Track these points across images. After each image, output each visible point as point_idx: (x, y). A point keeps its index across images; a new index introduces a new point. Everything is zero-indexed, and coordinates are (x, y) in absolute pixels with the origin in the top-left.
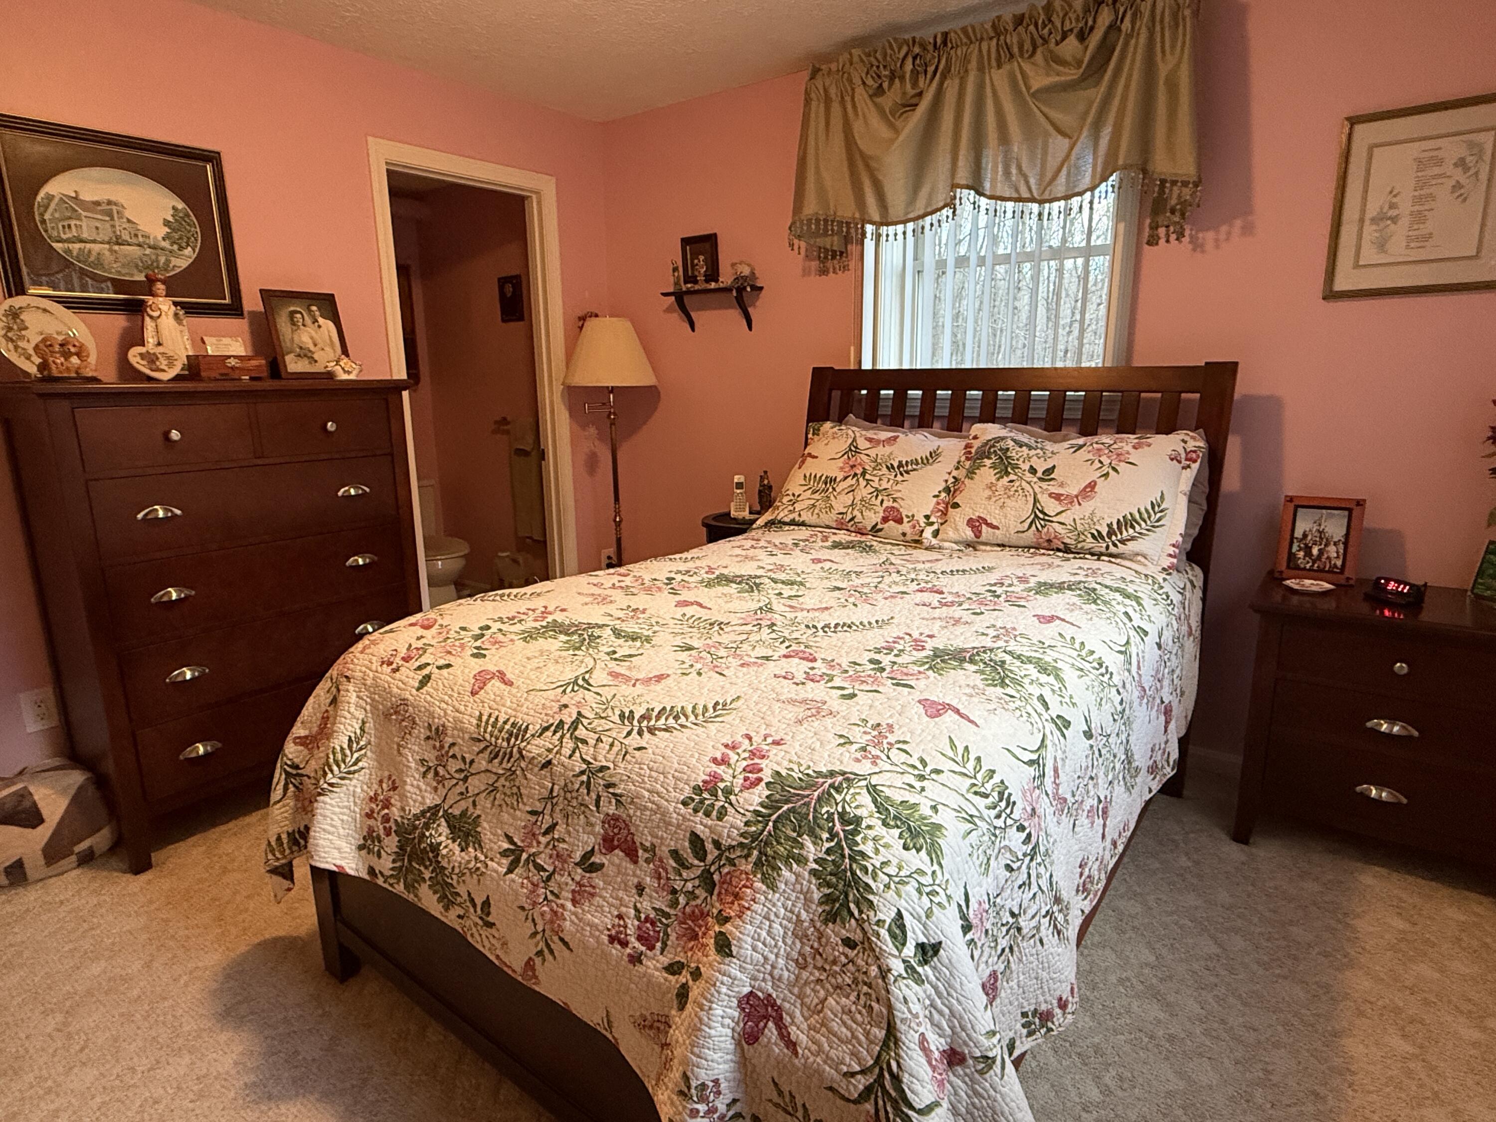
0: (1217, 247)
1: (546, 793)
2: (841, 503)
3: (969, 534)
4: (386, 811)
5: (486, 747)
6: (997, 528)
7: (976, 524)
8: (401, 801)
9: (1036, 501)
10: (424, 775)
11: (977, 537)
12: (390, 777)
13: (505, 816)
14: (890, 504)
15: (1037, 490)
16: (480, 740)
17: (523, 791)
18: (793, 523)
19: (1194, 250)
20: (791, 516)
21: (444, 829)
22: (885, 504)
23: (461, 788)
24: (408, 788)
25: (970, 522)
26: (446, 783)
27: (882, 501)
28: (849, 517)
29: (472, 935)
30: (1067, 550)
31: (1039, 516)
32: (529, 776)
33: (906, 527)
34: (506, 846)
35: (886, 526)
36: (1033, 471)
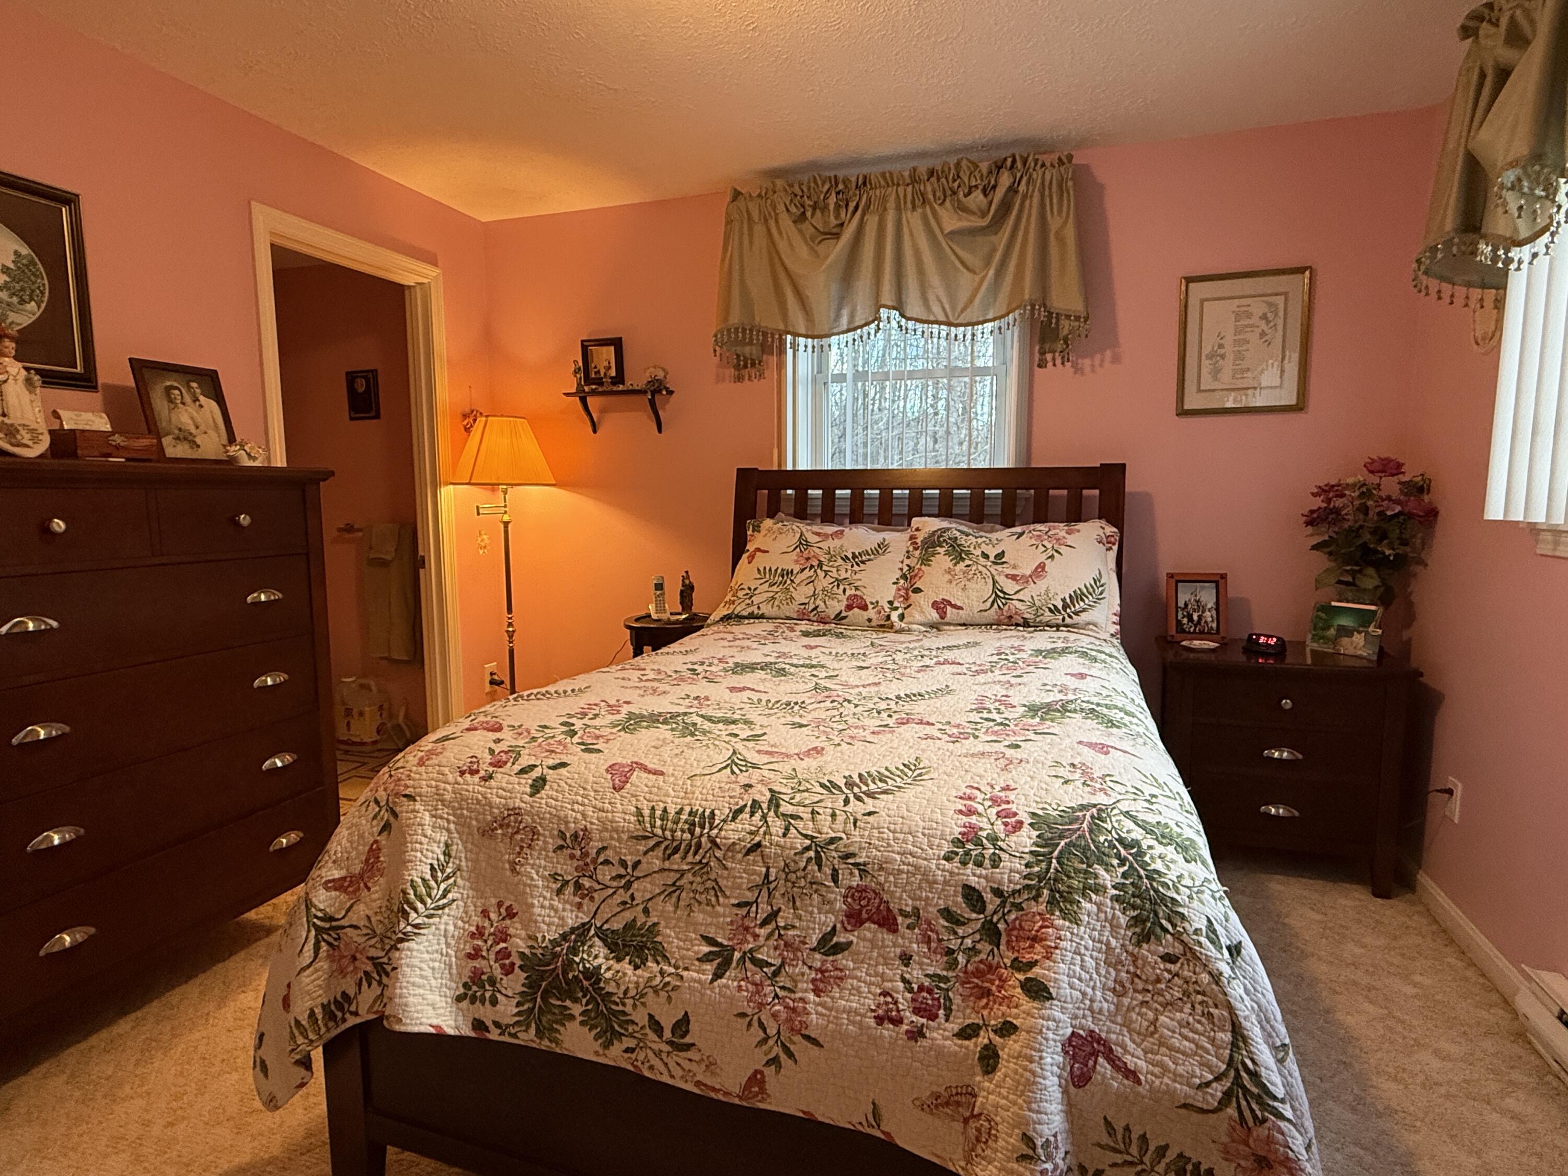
0: (1093, 371)
1: (759, 880)
2: (802, 594)
3: (934, 616)
4: (503, 945)
5: (658, 844)
6: (961, 608)
7: (940, 606)
8: (525, 927)
9: (995, 582)
10: (559, 892)
11: (942, 618)
12: (500, 905)
13: (699, 917)
14: (853, 592)
15: (994, 573)
16: (649, 837)
17: (722, 882)
18: (751, 616)
19: (1075, 373)
20: (749, 610)
21: (599, 948)
22: (848, 593)
23: (622, 896)
24: (537, 910)
25: (935, 605)
26: (595, 895)
27: (844, 591)
28: (812, 606)
29: (651, 1068)
30: (1026, 624)
31: (999, 595)
32: (729, 865)
33: (871, 613)
34: (706, 949)
35: (850, 613)
36: (986, 556)
